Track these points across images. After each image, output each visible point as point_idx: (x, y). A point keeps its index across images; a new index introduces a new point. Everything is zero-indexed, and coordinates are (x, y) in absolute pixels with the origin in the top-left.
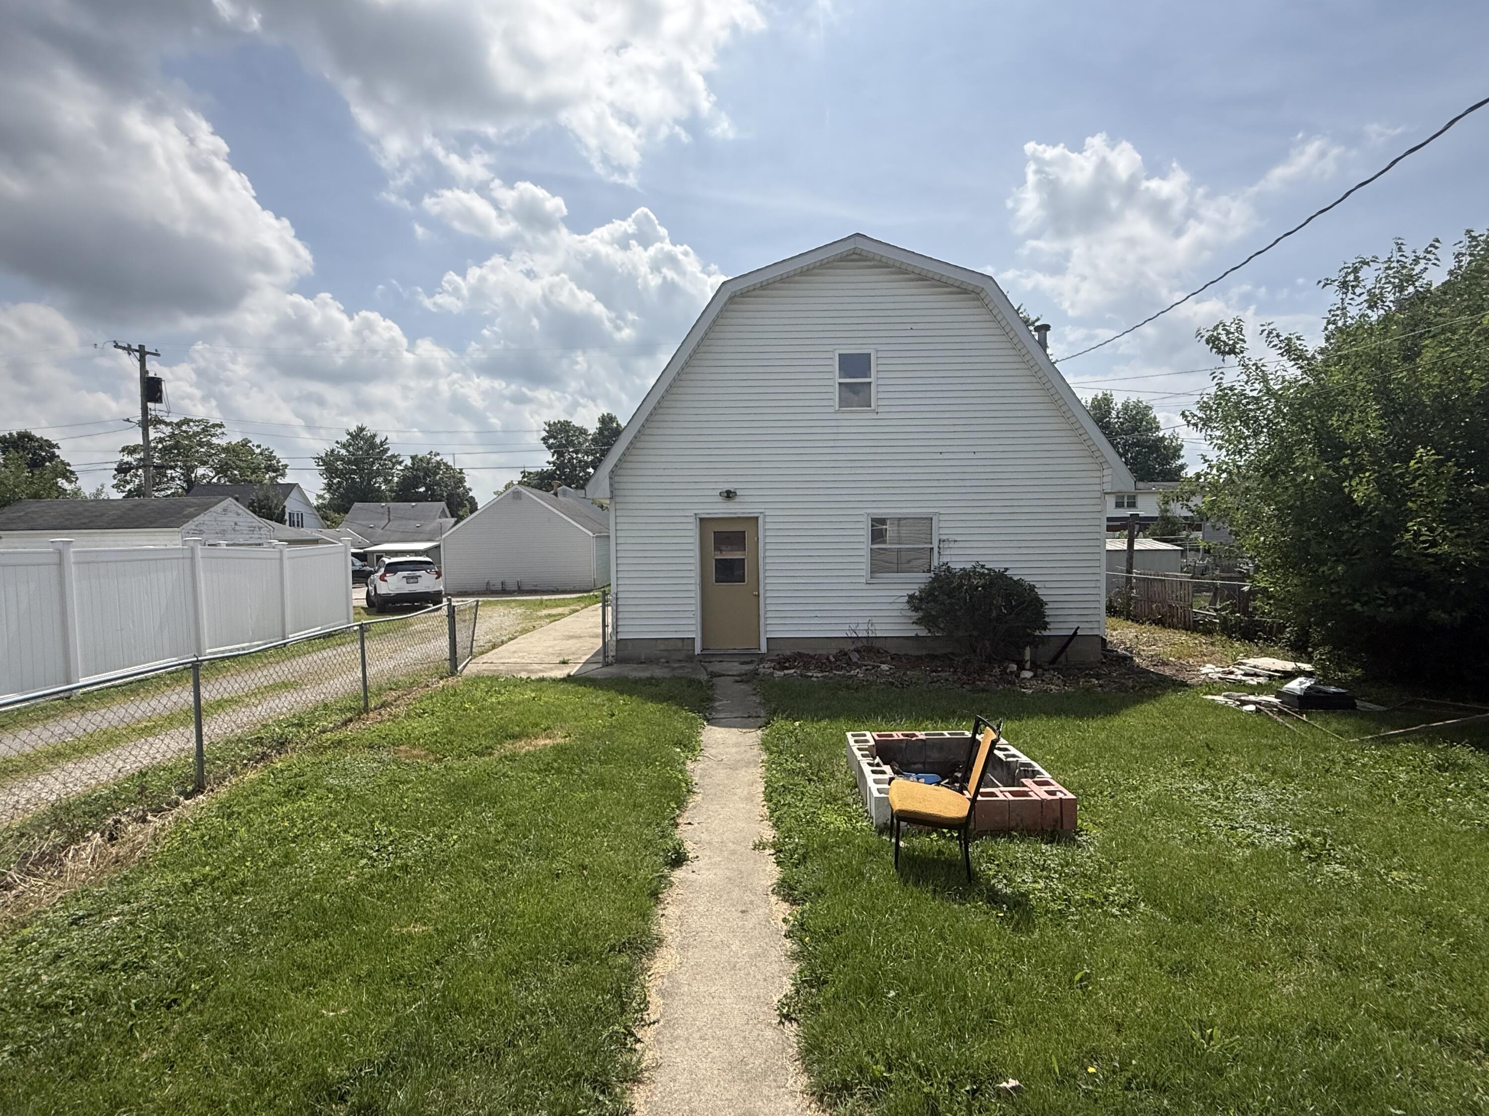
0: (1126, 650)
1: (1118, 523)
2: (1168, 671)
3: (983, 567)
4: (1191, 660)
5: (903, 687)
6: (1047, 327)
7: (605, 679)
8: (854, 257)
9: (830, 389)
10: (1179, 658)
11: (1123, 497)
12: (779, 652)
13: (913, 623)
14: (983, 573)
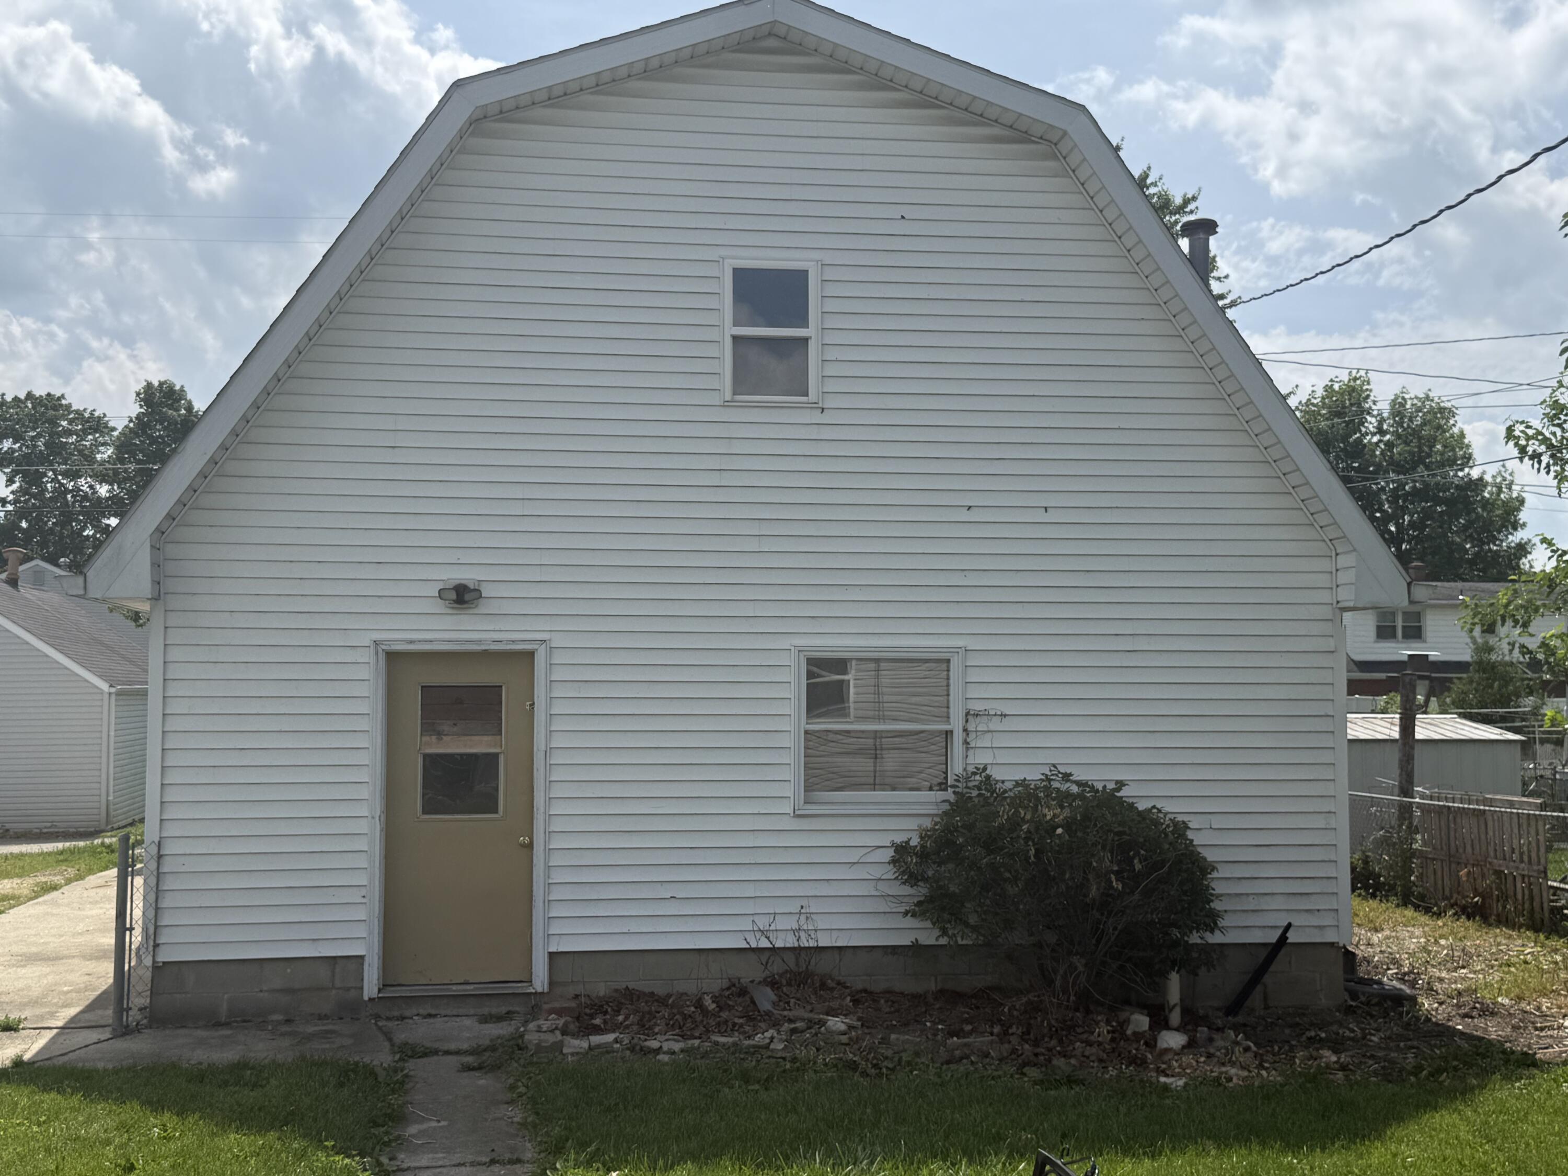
0: (1402, 980)
1: (1382, 676)
2: (1493, 1030)
3: (1067, 777)
4: (1545, 1004)
5: (880, 1075)
6: (1209, 227)
7: (116, 1071)
8: (772, 43)
9: (713, 351)
10: (1520, 998)
11: (1393, 614)
12: (580, 989)
13: (906, 913)
14: (1068, 795)
